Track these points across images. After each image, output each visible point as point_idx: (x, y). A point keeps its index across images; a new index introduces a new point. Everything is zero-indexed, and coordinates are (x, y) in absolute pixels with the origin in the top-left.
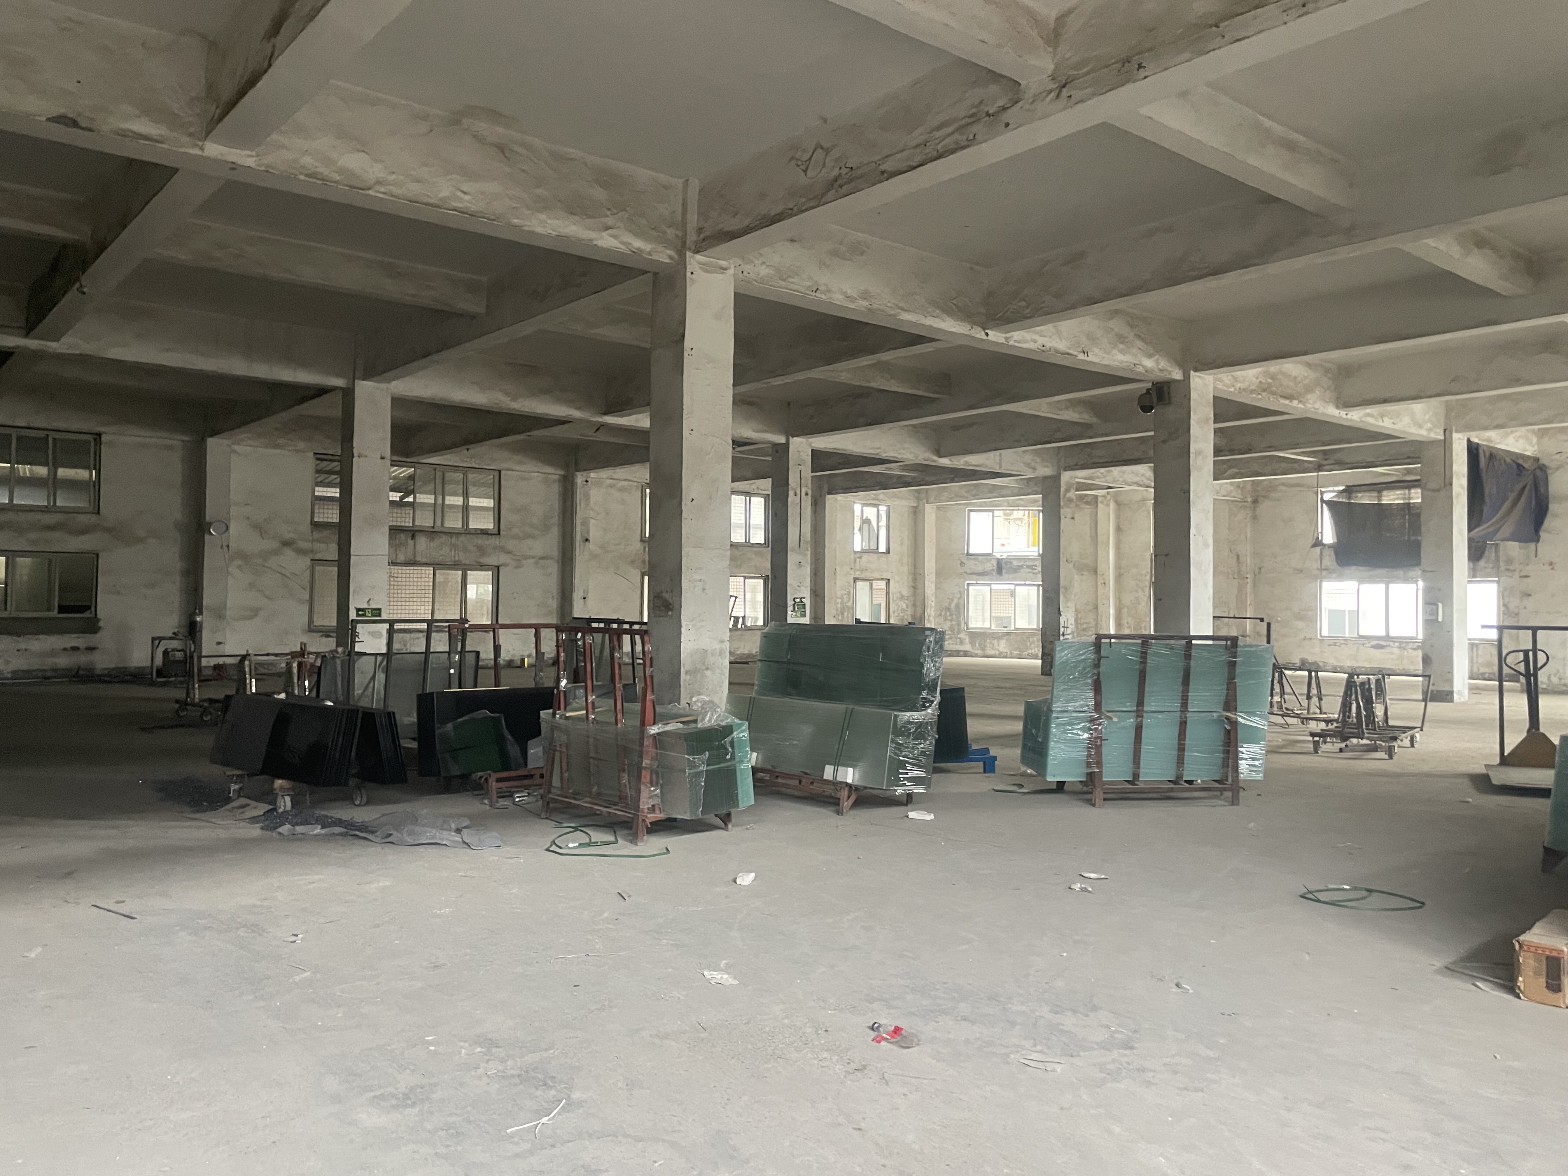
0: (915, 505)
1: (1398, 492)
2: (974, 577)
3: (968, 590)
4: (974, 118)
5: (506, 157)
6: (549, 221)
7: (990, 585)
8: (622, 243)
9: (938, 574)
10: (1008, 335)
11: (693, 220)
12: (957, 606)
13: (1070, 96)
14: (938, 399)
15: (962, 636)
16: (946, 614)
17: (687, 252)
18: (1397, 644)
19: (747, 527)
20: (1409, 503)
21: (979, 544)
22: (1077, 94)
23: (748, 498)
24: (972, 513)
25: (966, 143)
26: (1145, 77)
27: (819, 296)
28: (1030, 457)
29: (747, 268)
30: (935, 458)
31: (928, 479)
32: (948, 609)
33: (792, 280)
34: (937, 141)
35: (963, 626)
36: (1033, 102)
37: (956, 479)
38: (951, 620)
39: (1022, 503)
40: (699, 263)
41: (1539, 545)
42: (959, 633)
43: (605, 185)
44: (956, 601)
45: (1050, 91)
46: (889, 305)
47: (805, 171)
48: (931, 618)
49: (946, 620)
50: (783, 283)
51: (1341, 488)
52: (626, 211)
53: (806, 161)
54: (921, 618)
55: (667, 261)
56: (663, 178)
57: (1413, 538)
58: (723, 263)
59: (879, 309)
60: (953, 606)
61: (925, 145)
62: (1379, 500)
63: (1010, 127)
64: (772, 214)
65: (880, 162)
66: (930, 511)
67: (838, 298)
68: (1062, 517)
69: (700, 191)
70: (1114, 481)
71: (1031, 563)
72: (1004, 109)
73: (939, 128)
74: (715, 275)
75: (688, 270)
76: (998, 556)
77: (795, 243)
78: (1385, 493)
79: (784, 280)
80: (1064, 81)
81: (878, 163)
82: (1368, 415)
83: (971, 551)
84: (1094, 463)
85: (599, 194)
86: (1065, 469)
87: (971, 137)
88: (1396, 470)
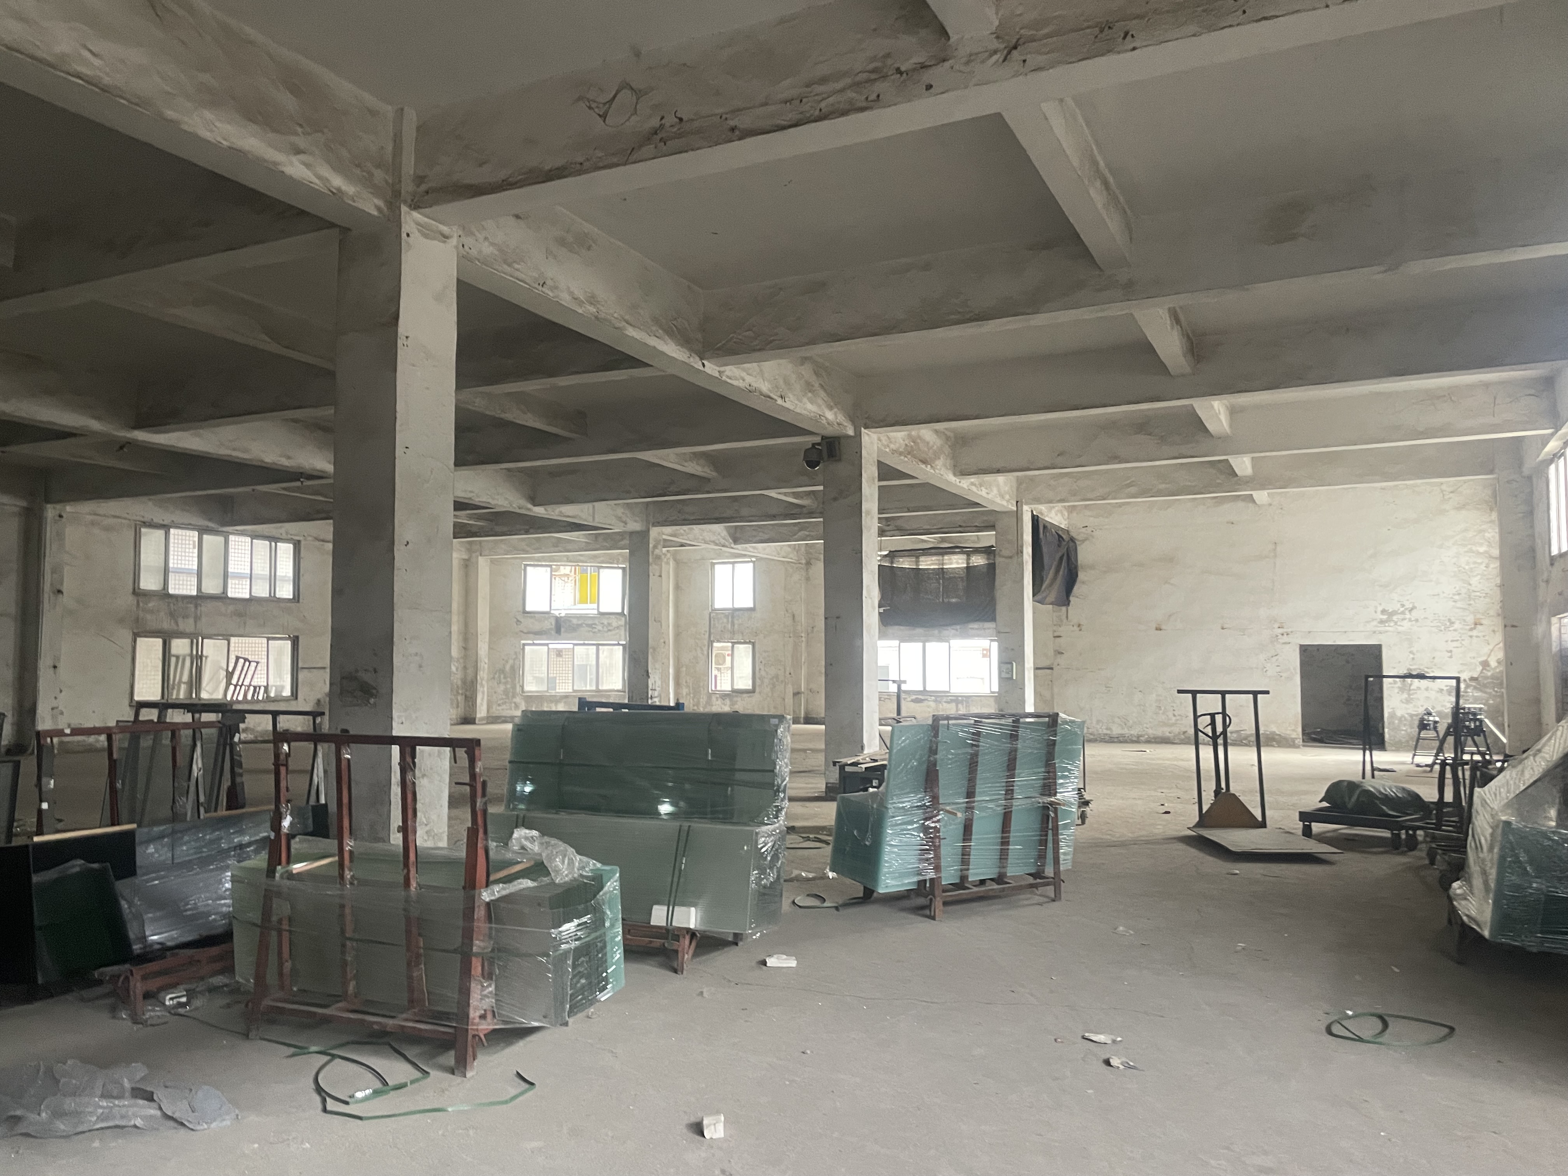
0: (465, 557)
1: (934, 558)
2: (531, 636)
3: (523, 649)
4: (877, 73)
5: (158, 15)
6: (218, 124)
7: (547, 645)
8: (319, 177)
9: (492, 633)
10: (722, 369)
11: (409, 165)
12: (513, 668)
13: (1024, 61)
14: (570, 439)
15: (517, 700)
16: (499, 677)
17: (402, 206)
18: (933, 698)
19: (273, 579)
20: (942, 569)
21: (536, 601)
22: (1034, 60)
23: (273, 544)
24: (528, 568)
25: (864, 104)
26: (1134, 49)
27: (547, 291)
28: (622, 510)
29: (469, 241)
30: (530, 506)
31: (498, 529)
32: (502, 671)
33: (517, 266)
34: (820, 98)
35: (518, 689)
36: (967, 63)
37: (531, 531)
38: (506, 683)
39: (582, 558)
40: (418, 224)
41: (1069, 608)
42: (514, 696)
43: (295, 90)
44: (511, 662)
45: (995, 52)
46: (616, 315)
47: (604, 117)
48: (484, 682)
49: (499, 683)
50: (506, 268)
51: (886, 553)
52: (323, 133)
53: (605, 104)
54: (472, 682)
55: (375, 213)
56: (369, 99)
57: (946, 600)
58: (445, 229)
59: (605, 320)
60: (508, 667)
61: (801, 101)
62: (918, 565)
63: (932, 91)
64: (547, 168)
65: (728, 116)
66: (483, 564)
67: (565, 299)
68: (651, 574)
69: (418, 129)
70: (695, 539)
71: (590, 622)
72: (924, 67)
73: (823, 80)
74: (436, 242)
75: (403, 230)
76: (556, 613)
77: (519, 221)
78: (922, 559)
79: (509, 265)
80: (1014, 41)
81: (724, 117)
82: (972, 484)
83: (528, 609)
84: (685, 520)
85: (288, 102)
86: (654, 525)
87: (873, 97)
88: (934, 538)
